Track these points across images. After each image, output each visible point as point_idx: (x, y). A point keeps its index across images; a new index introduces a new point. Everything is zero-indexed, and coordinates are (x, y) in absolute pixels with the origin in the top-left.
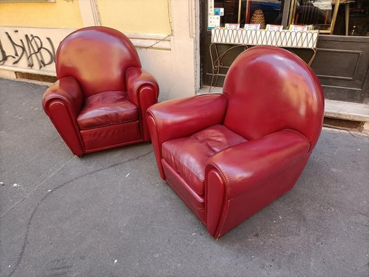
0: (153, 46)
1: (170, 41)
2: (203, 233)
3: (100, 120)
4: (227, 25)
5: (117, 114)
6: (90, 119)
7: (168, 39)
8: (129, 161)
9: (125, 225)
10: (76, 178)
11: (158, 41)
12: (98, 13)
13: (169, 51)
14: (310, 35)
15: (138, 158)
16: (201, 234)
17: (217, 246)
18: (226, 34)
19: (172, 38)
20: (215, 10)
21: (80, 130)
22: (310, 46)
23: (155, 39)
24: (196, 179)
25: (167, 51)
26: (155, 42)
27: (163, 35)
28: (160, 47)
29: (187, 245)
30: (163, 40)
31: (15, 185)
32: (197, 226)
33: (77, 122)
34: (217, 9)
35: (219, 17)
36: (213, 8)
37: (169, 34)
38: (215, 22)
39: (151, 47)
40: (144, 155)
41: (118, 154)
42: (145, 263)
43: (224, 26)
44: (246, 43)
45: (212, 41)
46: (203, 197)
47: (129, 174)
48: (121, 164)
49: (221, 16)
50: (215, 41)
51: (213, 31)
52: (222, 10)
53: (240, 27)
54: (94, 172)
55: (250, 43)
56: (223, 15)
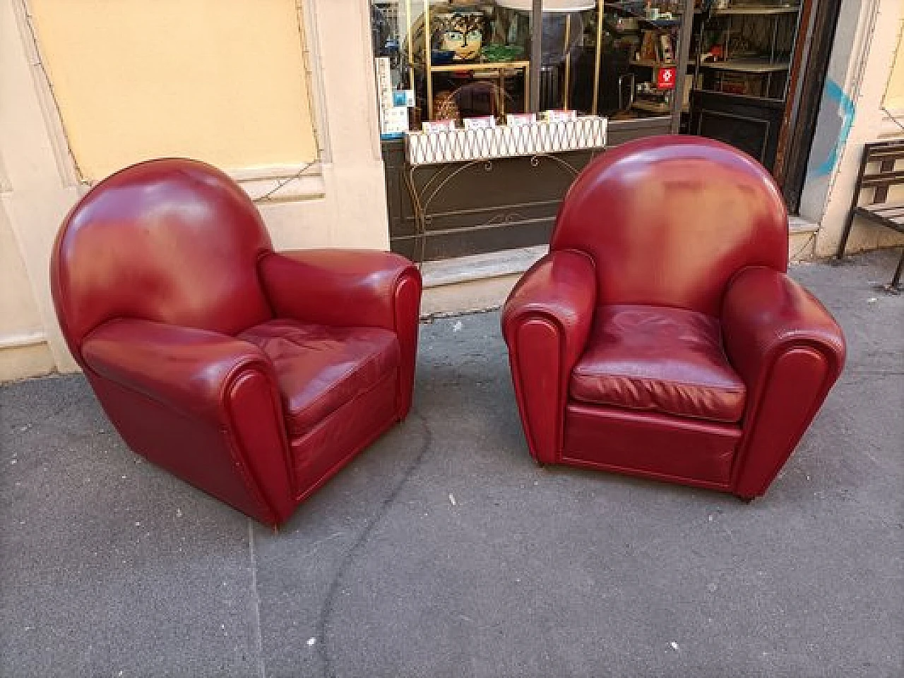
0: (270, 196)
1: (319, 175)
4: (427, 125)
7: (312, 170)
11: (282, 181)
12: (64, 129)
13: (321, 200)
15: (419, 459)
20: (394, 96)
23: (269, 178)
26: (275, 183)
27: (297, 166)
28: (292, 194)
30: (297, 176)
34: (399, 94)
35: (404, 109)
36: (390, 93)
37: (311, 160)
38: (397, 122)
39: (267, 199)
40: (426, 448)
41: (360, 476)
42: (718, 609)
43: (421, 128)
44: (485, 155)
45: (412, 162)
46: (739, 425)
47: (451, 497)
48: (400, 488)
49: (410, 109)
50: (420, 161)
51: (413, 140)
52: (410, 94)
53: (457, 127)
54: (363, 538)
55: (494, 154)
56: (413, 105)
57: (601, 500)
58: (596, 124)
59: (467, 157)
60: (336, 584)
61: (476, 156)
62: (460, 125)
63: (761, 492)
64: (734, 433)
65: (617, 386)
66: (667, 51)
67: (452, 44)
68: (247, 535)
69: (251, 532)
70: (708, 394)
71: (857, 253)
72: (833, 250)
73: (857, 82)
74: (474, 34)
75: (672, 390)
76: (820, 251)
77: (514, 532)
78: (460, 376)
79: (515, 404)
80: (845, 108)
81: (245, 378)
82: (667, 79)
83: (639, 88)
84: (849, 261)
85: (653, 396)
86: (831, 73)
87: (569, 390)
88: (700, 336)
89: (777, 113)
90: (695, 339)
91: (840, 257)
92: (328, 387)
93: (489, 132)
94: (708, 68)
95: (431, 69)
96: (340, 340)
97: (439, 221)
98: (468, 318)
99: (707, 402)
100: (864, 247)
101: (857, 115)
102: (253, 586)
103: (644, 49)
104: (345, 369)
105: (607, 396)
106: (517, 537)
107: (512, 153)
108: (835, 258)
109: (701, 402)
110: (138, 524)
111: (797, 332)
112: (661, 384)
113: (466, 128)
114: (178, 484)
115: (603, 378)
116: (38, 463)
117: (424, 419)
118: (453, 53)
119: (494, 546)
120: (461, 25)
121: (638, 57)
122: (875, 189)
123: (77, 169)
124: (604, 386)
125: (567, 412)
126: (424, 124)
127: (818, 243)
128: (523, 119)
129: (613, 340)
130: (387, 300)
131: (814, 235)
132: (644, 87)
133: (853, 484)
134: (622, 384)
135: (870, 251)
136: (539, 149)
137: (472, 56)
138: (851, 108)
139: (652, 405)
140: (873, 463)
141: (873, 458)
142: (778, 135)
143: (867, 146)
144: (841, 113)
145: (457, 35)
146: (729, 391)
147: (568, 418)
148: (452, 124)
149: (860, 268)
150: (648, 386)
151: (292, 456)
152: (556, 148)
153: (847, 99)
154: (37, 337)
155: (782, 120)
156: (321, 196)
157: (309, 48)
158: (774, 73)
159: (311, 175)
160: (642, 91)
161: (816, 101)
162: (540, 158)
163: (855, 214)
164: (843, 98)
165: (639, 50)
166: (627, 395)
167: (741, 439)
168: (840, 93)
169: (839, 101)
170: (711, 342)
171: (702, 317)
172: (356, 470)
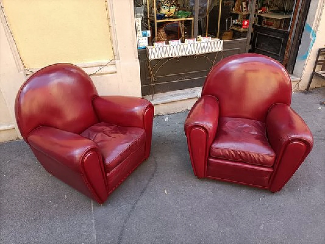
0: (96, 73)
1: (115, 65)
5: (135, 142)
11: (101, 67)
12: (18, 50)
13: (114, 74)
15: (153, 175)
16: (264, 197)
17: (279, 197)
19: (116, 61)
22: (220, 50)
23: (96, 66)
26: (98, 68)
27: (106, 61)
28: (104, 72)
30: (106, 65)
34: (145, 32)
35: (147, 38)
36: (141, 32)
37: (112, 59)
38: (144, 42)
39: (95, 74)
40: (156, 170)
41: (131, 181)
42: (263, 237)
43: (153, 45)
44: (177, 55)
45: (150, 58)
46: (272, 167)
47: (165, 190)
48: (146, 187)
49: (148, 37)
50: (153, 58)
51: (150, 50)
52: (149, 32)
53: (166, 44)
54: (133, 208)
55: (180, 55)
56: (150, 36)
57: (220, 192)
58: (219, 43)
59: (170, 56)
60: (124, 227)
61: (174, 55)
62: (168, 43)
63: (279, 191)
64: (270, 170)
65: (227, 153)
66: (245, 8)
67: (164, 11)
68: (91, 206)
69: (92, 204)
70: (261, 156)
71: (314, 89)
72: (305, 87)
73: (317, 25)
74: (172, 7)
75: (248, 155)
76: (300, 88)
77: (189, 205)
78: (167, 140)
79: (188, 152)
80: (313, 35)
81: (89, 154)
82: (246, 24)
83: (234, 22)
84: (311, 92)
85: (241, 157)
86: (307, 21)
87: (209, 153)
88: (259, 132)
89: (286, 35)
90: (256, 133)
91: (308, 90)
92: (120, 153)
93: (179, 46)
94: (260, 16)
95: (157, 21)
96: (124, 134)
97: (160, 79)
98: (170, 116)
99: (261, 160)
100: (317, 86)
101: (316, 38)
102: (94, 227)
103: (236, 7)
104: (126, 145)
105: (224, 156)
106: (190, 207)
107: (187, 54)
108: (306, 90)
109: (259, 160)
110: (51, 201)
111: (296, 136)
112: (244, 152)
113: (170, 45)
114: (65, 185)
115: (222, 149)
116: (13, 176)
117: (154, 158)
118: (165, 15)
119: (181, 211)
120: (168, 3)
121: (233, 10)
122: (322, 65)
123: (23, 64)
124: (223, 153)
125: (208, 161)
126: (154, 43)
127: (300, 85)
128: (191, 41)
129: (226, 134)
130: (141, 118)
131: (298, 83)
132: (235, 21)
133: (312, 185)
134: (229, 152)
135: (318, 88)
136: (197, 53)
137: (171, 15)
138: (315, 35)
139: (241, 160)
140: (319, 176)
141: (320, 175)
142: (286, 44)
143: (320, 49)
144: (310, 37)
145: (166, 7)
146: (269, 156)
147: (209, 163)
148: (164, 43)
149: (315, 95)
150: (239, 153)
151: (106, 179)
152: (204, 52)
153: (313, 32)
154: (11, 126)
155: (288, 38)
156: (116, 73)
157: (110, 17)
158: (285, 19)
159: (112, 65)
160: (235, 23)
161: (301, 31)
162: (197, 56)
163: (314, 74)
164: (312, 31)
165: (234, 7)
166: (231, 156)
167: (273, 172)
168: (311, 29)
169: (310, 32)
170: (262, 134)
171: (259, 122)
172: (130, 179)
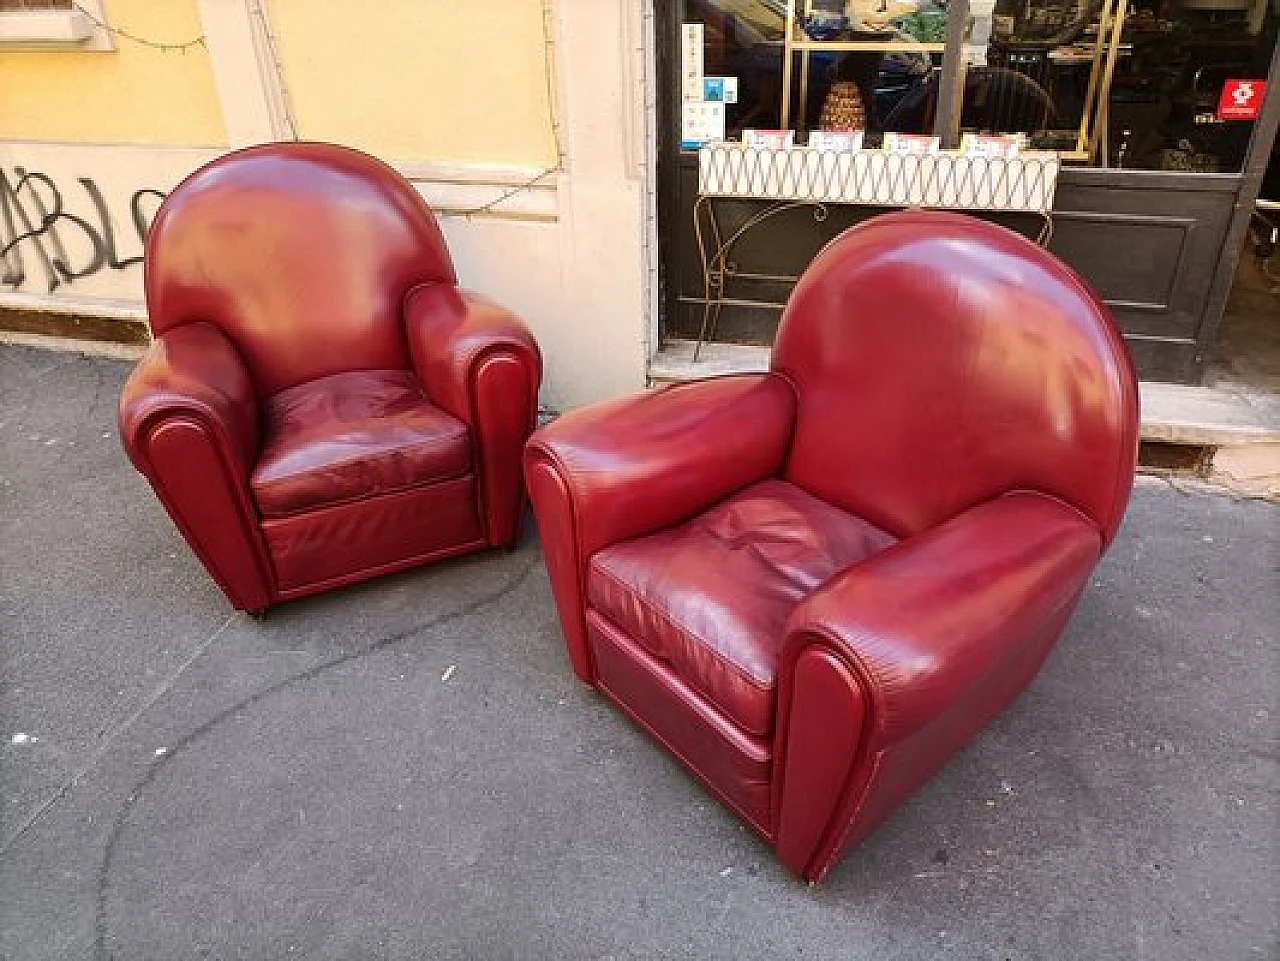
0: (492, 208)
1: (553, 188)
2: (756, 866)
3: (337, 479)
4: (749, 135)
5: (397, 456)
6: (299, 477)
7: (548, 180)
8: (443, 619)
9: (471, 860)
10: (255, 698)
11: (509, 191)
12: (284, 91)
13: (552, 225)
14: (1032, 171)
15: (474, 606)
16: (752, 872)
17: (814, 909)
18: (750, 166)
19: (562, 178)
20: (706, 83)
21: (261, 518)
22: (1035, 206)
23: (498, 184)
24: (740, 680)
25: (545, 225)
26: (498, 192)
27: (530, 170)
28: (515, 210)
29: (711, 915)
30: (527, 186)
31: (20, 738)
32: (733, 840)
33: (250, 491)
34: (714, 82)
35: (720, 107)
36: (700, 78)
37: (551, 167)
38: (709, 124)
39: (485, 210)
40: (497, 597)
43: (739, 139)
44: (818, 195)
45: (701, 189)
46: (765, 741)
47: (452, 668)
48: (414, 633)
49: (727, 105)
50: (714, 190)
51: (703, 156)
52: (731, 84)
53: (796, 141)
55: (834, 196)
56: (734, 100)
59: (787, 194)
60: (241, 706)
61: (803, 194)
62: (802, 139)
64: (759, 752)
65: (624, 604)
70: (718, 667)
75: (679, 639)
82: (1241, 100)
95: (792, 44)
105: (613, 612)
115: (615, 585)
124: (612, 596)
125: (586, 616)
126: (747, 133)
134: (629, 600)
136: (915, 199)
139: (664, 653)
146: (744, 678)
148: (791, 135)
156: (556, 219)
157: (551, 7)
159: (545, 188)
166: (632, 617)
167: (768, 766)
